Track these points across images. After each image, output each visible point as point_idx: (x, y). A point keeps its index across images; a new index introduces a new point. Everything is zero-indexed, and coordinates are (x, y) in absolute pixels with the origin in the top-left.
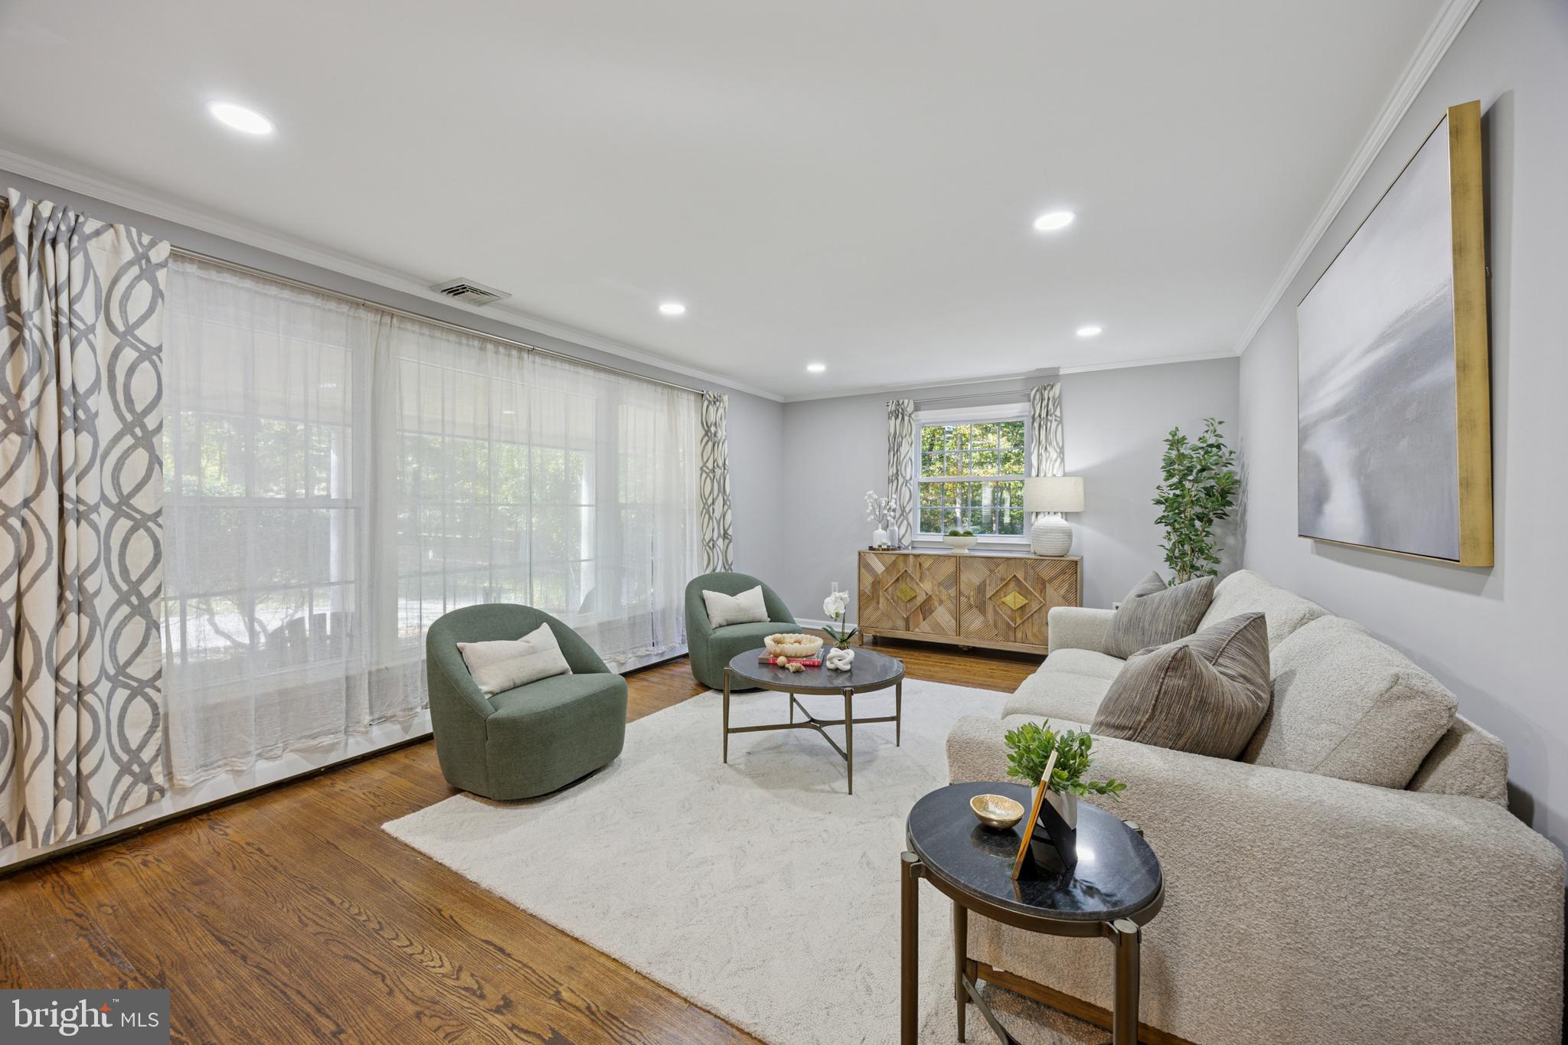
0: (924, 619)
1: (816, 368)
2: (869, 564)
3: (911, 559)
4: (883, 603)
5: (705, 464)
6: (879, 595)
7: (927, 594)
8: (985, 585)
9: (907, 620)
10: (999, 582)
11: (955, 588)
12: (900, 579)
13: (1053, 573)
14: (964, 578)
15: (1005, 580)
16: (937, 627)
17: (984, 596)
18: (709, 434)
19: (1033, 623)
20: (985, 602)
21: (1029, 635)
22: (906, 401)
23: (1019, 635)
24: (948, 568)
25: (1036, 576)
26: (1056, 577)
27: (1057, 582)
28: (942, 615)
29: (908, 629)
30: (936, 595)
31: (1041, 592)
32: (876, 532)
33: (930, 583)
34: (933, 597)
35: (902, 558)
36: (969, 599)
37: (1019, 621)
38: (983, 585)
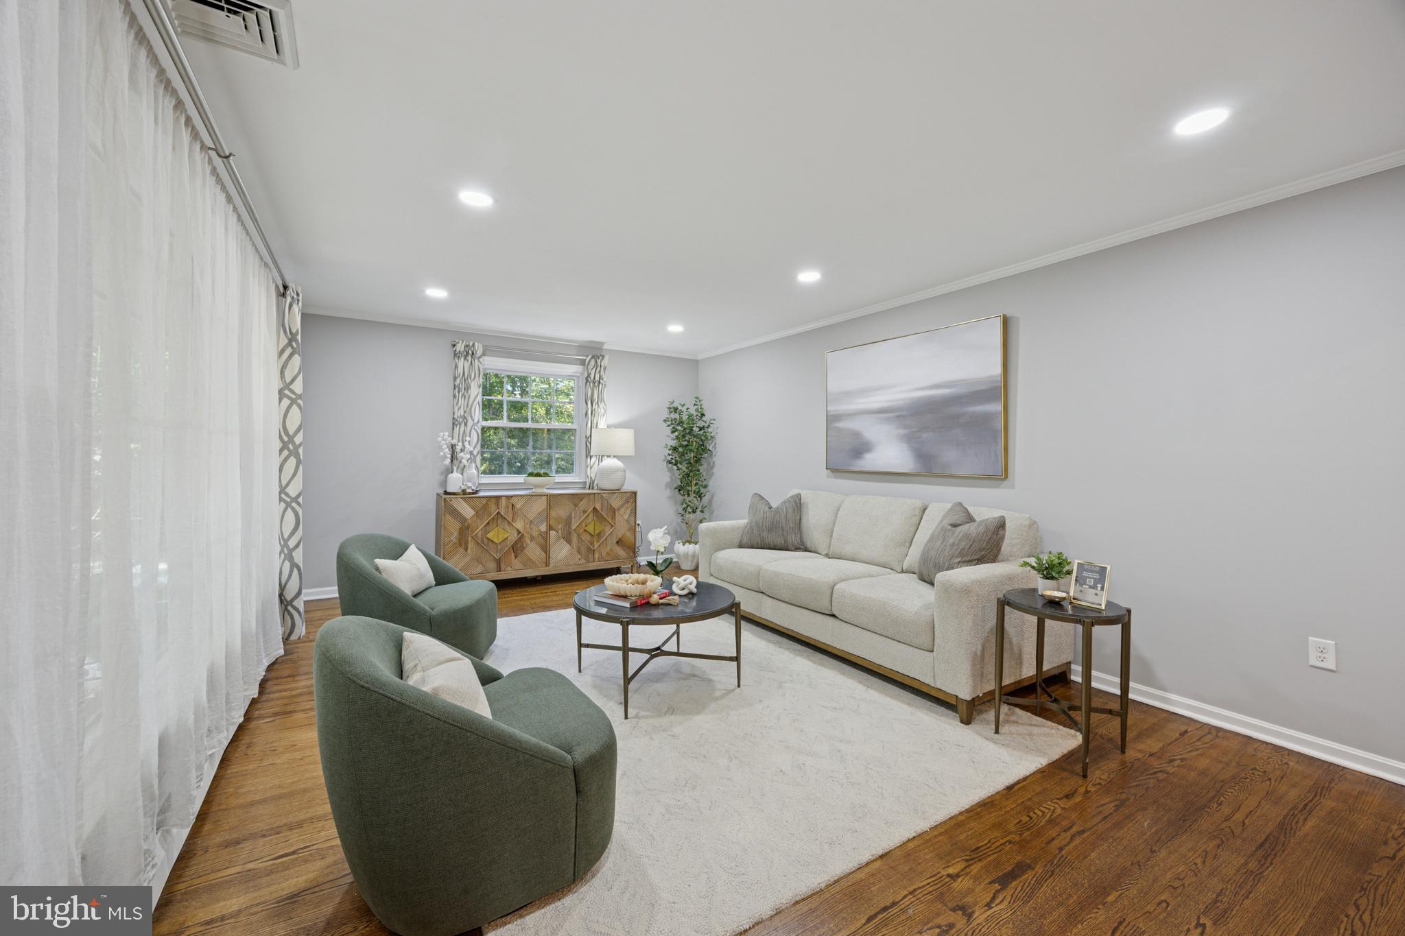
0: (516, 557)
1: (437, 293)
2: (455, 510)
3: (504, 501)
4: (471, 549)
5: (287, 386)
6: (467, 541)
7: (519, 532)
8: (571, 519)
9: (498, 562)
10: (582, 514)
11: (545, 524)
12: (491, 523)
13: (620, 503)
14: (553, 514)
15: (586, 512)
16: (528, 563)
17: (570, 527)
18: (294, 344)
19: (606, 544)
20: (570, 533)
21: (604, 554)
22: (476, 344)
23: (597, 556)
24: (540, 505)
25: (609, 507)
26: (622, 506)
27: (623, 510)
28: (533, 550)
29: (499, 569)
30: (527, 533)
31: (612, 518)
32: (450, 475)
33: (522, 521)
34: (525, 534)
35: (494, 500)
36: (557, 532)
37: (596, 546)
38: (570, 518)
